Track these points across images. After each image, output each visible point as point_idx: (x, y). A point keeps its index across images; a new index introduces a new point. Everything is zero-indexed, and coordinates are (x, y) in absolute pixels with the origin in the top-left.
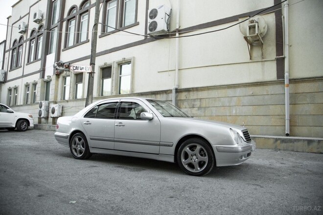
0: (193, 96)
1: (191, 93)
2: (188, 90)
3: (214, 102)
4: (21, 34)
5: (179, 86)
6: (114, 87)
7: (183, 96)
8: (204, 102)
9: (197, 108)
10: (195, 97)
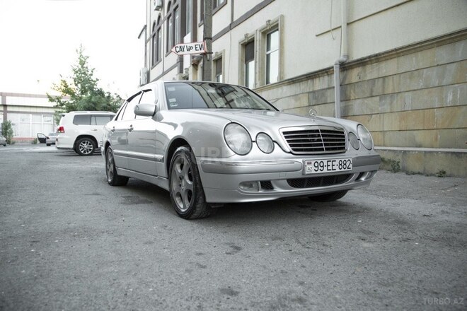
0: (371, 72)
1: (368, 67)
2: (362, 63)
3: (408, 80)
4: (157, 12)
5: (348, 56)
6: (257, 75)
7: (354, 75)
8: (391, 83)
9: (378, 98)
10: (375, 75)
